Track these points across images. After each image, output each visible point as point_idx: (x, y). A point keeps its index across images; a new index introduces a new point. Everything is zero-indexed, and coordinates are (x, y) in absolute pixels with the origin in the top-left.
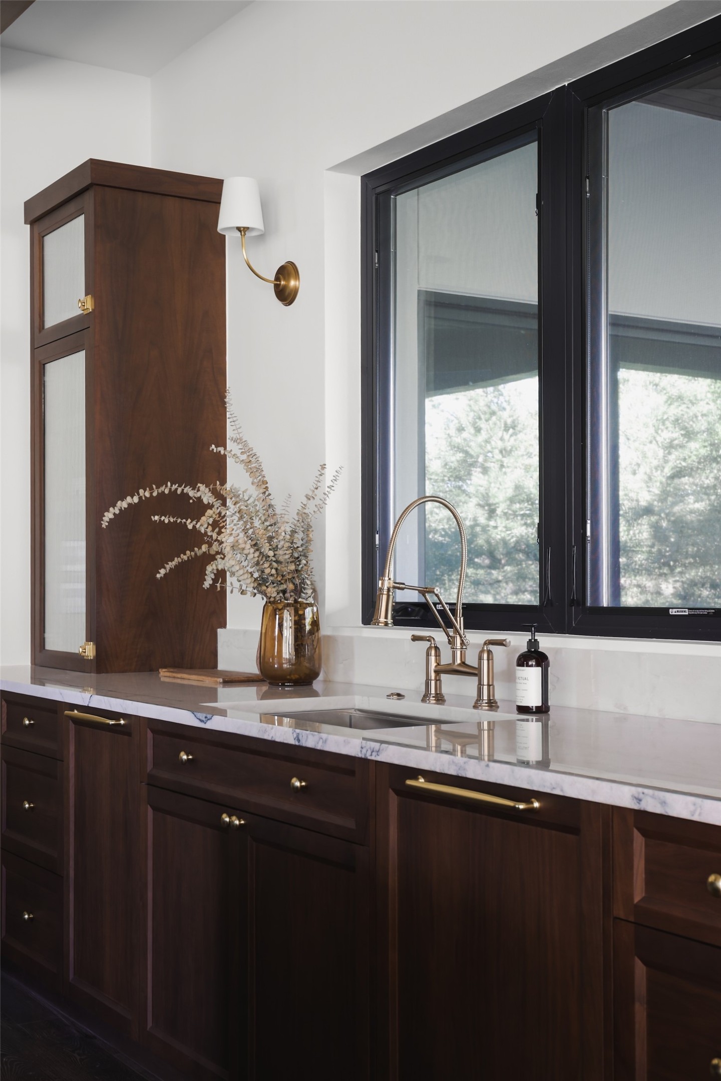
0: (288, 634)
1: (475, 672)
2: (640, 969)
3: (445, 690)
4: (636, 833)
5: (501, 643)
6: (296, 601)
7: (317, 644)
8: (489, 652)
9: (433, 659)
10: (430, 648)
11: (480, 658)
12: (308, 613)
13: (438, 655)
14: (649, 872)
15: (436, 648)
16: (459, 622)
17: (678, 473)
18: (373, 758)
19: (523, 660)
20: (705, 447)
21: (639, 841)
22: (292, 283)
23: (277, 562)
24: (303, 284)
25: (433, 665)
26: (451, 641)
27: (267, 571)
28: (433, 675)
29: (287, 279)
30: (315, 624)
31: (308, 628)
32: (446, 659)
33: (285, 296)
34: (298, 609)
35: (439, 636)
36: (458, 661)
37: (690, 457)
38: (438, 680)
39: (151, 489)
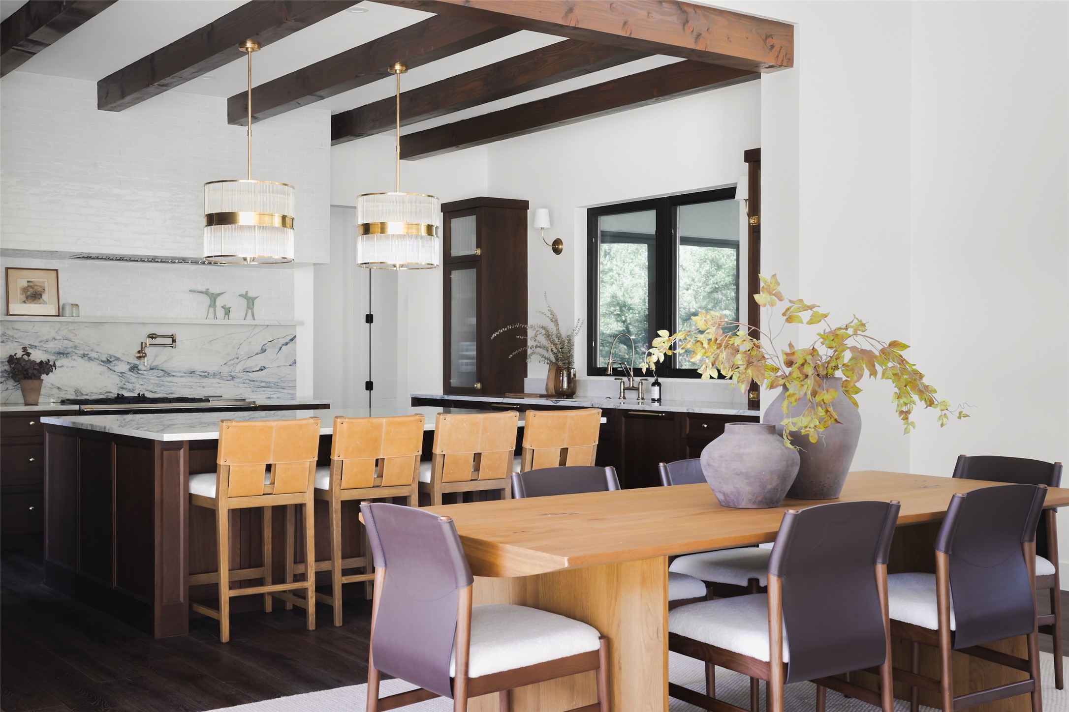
0: (565, 379)
1: (637, 389)
2: (688, 448)
3: (626, 396)
4: (687, 418)
5: (646, 380)
6: (568, 367)
7: (575, 382)
8: (642, 383)
9: (622, 385)
10: (621, 382)
11: (639, 385)
12: (572, 371)
13: (624, 384)
14: (690, 426)
15: (623, 382)
16: (632, 373)
17: (715, 290)
18: (618, 408)
19: (653, 385)
20: (728, 276)
21: (688, 419)
22: (560, 247)
23: (562, 353)
24: (564, 247)
25: (622, 387)
26: (629, 380)
27: (559, 356)
28: (622, 391)
29: (558, 245)
30: (575, 375)
31: (572, 376)
32: (627, 385)
33: (557, 251)
34: (569, 370)
35: (625, 379)
36: (631, 386)
37: (720, 282)
38: (624, 392)
39: (512, 326)
